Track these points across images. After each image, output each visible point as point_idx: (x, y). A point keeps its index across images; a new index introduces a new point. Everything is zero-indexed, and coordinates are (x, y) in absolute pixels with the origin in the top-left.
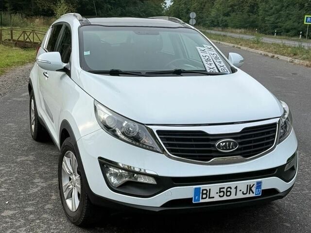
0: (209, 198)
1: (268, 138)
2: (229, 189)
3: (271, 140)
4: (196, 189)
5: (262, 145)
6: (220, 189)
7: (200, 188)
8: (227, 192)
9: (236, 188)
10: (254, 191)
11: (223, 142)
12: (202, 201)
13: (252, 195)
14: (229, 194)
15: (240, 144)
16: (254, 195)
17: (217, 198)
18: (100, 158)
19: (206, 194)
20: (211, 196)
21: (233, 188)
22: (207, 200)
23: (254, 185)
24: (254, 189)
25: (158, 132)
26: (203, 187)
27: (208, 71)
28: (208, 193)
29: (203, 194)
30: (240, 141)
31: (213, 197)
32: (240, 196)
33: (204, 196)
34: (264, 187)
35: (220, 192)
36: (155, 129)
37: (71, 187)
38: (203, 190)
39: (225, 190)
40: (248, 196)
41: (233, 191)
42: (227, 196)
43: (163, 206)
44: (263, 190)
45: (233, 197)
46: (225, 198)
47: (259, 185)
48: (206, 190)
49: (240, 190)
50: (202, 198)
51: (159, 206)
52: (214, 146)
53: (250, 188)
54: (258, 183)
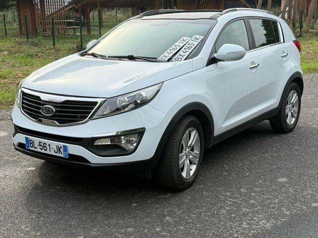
0: (35, 148)
2: (45, 145)
4: (26, 138)
6: (40, 142)
7: (28, 138)
8: (44, 147)
9: (49, 145)
10: (62, 152)
12: (31, 148)
16: (62, 156)
19: (32, 143)
21: (47, 144)
22: (33, 149)
23: (61, 147)
24: (62, 150)
26: (30, 138)
28: (33, 143)
29: (30, 143)
31: (37, 148)
32: (53, 153)
35: (40, 145)
38: (30, 140)
39: (42, 144)
40: (58, 155)
41: (47, 147)
44: (69, 154)
45: (48, 152)
46: (43, 151)
47: (65, 148)
48: (32, 141)
49: (52, 148)
53: (59, 149)
54: (65, 147)
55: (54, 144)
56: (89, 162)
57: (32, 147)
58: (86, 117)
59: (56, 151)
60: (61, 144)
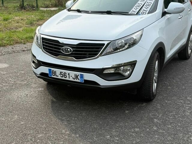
7: (51, 69)
8: (64, 75)
9: (69, 74)
11: (64, 48)
16: (79, 81)
22: (55, 77)
31: (58, 76)
35: (61, 74)
44: (85, 80)
46: (63, 78)
48: (54, 71)
49: (71, 76)
53: (77, 77)
54: (81, 75)
55: (73, 73)
56: (99, 85)
57: (54, 75)
58: (96, 54)
59: (74, 78)
60: (78, 73)
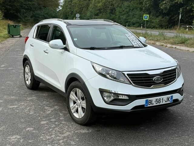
1: (173, 76)
3: (174, 76)
4: (146, 100)
5: (171, 79)
6: (156, 99)
7: (148, 100)
8: (159, 101)
10: (170, 100)
11: (156, 78)
13: (169, 102)
14: (160, 102)
15: (163, 78)
17: (155, 104)
18: (100, 89)
20: (152, 103)
21: (161, 99)
22: (151, 105)
23: (170, 97)
25: (128, 74)
26: (149, 99)
27: (135, 46)
29: (149, 102)
30: (163, 77)
31: (153, 104)
32: (164, 103)
33: (150, 103)
34: (174, 98)
36: (126, 73)
37: (77, 106)
41: (161, 100)
42: (159, 103)
43: (132, 109)
44: (173, 100)
46: (158, 104)
47: (172, 97)
48: (150, 100)
49: (164, 100)
50: (149, 105)
51: (130, 109)
52: (152, 80)
53: (168, 99)
55: (165, 97)
